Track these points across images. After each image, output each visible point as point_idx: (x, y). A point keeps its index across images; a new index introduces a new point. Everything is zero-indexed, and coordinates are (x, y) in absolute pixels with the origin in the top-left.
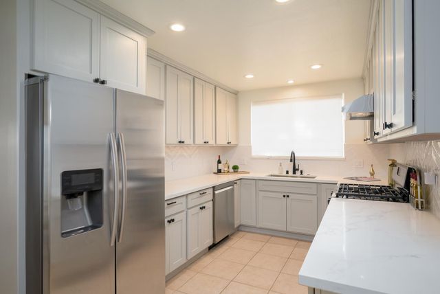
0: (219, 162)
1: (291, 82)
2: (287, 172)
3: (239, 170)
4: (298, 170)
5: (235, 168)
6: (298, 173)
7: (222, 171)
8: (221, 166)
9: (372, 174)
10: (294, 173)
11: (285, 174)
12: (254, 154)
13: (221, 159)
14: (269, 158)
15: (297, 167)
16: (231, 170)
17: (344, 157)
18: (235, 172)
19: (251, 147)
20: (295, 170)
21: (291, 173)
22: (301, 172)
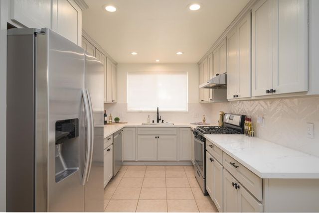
0: (105, 115)
1: (158, 61)
2: (153, 122)
3: (120, 121)
4: (160, 120)
5: (117, 120)
6: (160, 122)
7: (108, 122)
8: (106, 119)
9: (204, 121)
10: (158, 122)
11: (151, 122)
12: (129, 109)
13: (107, 113)
14: (140, 112)
15: (159, 118)
16: (114, 121)
17: (187, 110)
18: (116, 122)
19: (127, 104)
20: (158, 120)
21: (156, 122)
22: (163, 121)
